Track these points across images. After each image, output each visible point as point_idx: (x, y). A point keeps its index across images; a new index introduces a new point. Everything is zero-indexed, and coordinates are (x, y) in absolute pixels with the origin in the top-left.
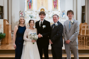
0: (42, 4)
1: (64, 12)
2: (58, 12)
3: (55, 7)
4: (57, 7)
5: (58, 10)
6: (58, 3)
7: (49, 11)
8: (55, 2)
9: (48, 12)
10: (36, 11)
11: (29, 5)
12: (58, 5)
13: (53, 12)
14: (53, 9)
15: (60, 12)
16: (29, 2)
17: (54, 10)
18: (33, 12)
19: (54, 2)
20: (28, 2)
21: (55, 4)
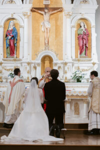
0: (47, 44)
2: (92, 65)
3: (84, 52)
4: (88, 52)
5: (90, 60)
6: (91, 40)
7: (66, 64)
8: (83, 38)
9: (62, 66)
10: (29, 64)
11: (10, 45)
12: (91, 46)
13: (76, 65)
14: (76, 56)
16: (10, 37)
18: (21, 63)
20: (7, 36)
21: (83, 42)
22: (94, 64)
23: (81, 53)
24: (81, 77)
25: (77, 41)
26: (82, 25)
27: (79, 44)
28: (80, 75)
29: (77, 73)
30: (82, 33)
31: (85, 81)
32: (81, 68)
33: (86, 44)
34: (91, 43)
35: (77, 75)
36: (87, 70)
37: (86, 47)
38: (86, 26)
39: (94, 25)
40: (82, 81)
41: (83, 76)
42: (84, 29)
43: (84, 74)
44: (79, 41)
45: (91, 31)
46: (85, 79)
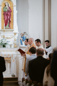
1: (25, 36)
3: (8, 25)
4: (11, 24)
5: (13, 31)
6: (13, 15)
8: (7, 15)
12: (13, 20)
13: (2, 34)
15: (17, 35)
17: (4, 31)
19: (4, 14)
21: (7, 17)
22: (15, 34)
23: (6, 25)
24: (6, 44)
25: (3, 16)
26: (7, 4)
27: (4, 19)
28: (5, 42)
29: (3, 40)
30: (7, 11)
31: (9, 46)
32: (6, 36)
33: (9, 19)
34: (13, 17)
35: (3, 42)
36: (10, 38)
37: (9, 21)
38: (9, 6)
39: (16, 4)
40: (7, 46)
41: (7, 43)
42: (8, 8)
43: (8, 41)
44: (4, 16)
45: (13, 9)
46: (9, 45)
